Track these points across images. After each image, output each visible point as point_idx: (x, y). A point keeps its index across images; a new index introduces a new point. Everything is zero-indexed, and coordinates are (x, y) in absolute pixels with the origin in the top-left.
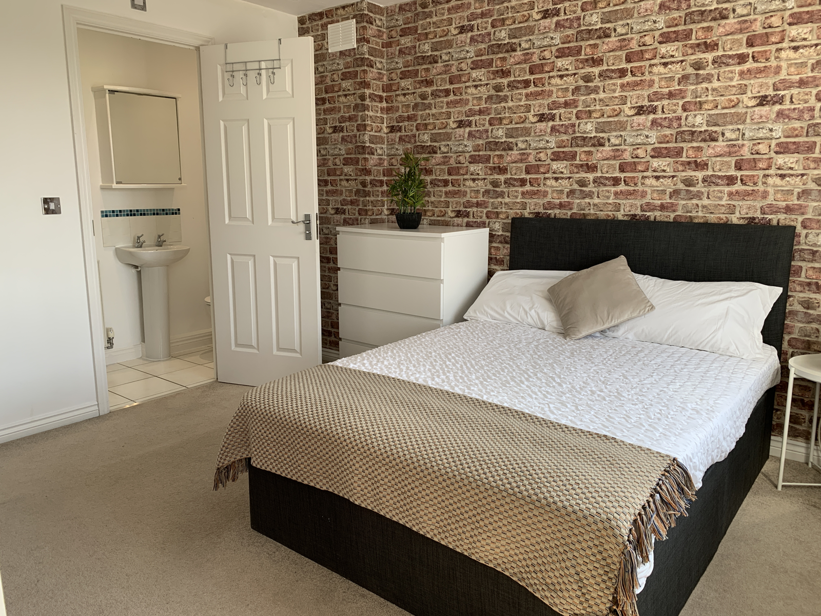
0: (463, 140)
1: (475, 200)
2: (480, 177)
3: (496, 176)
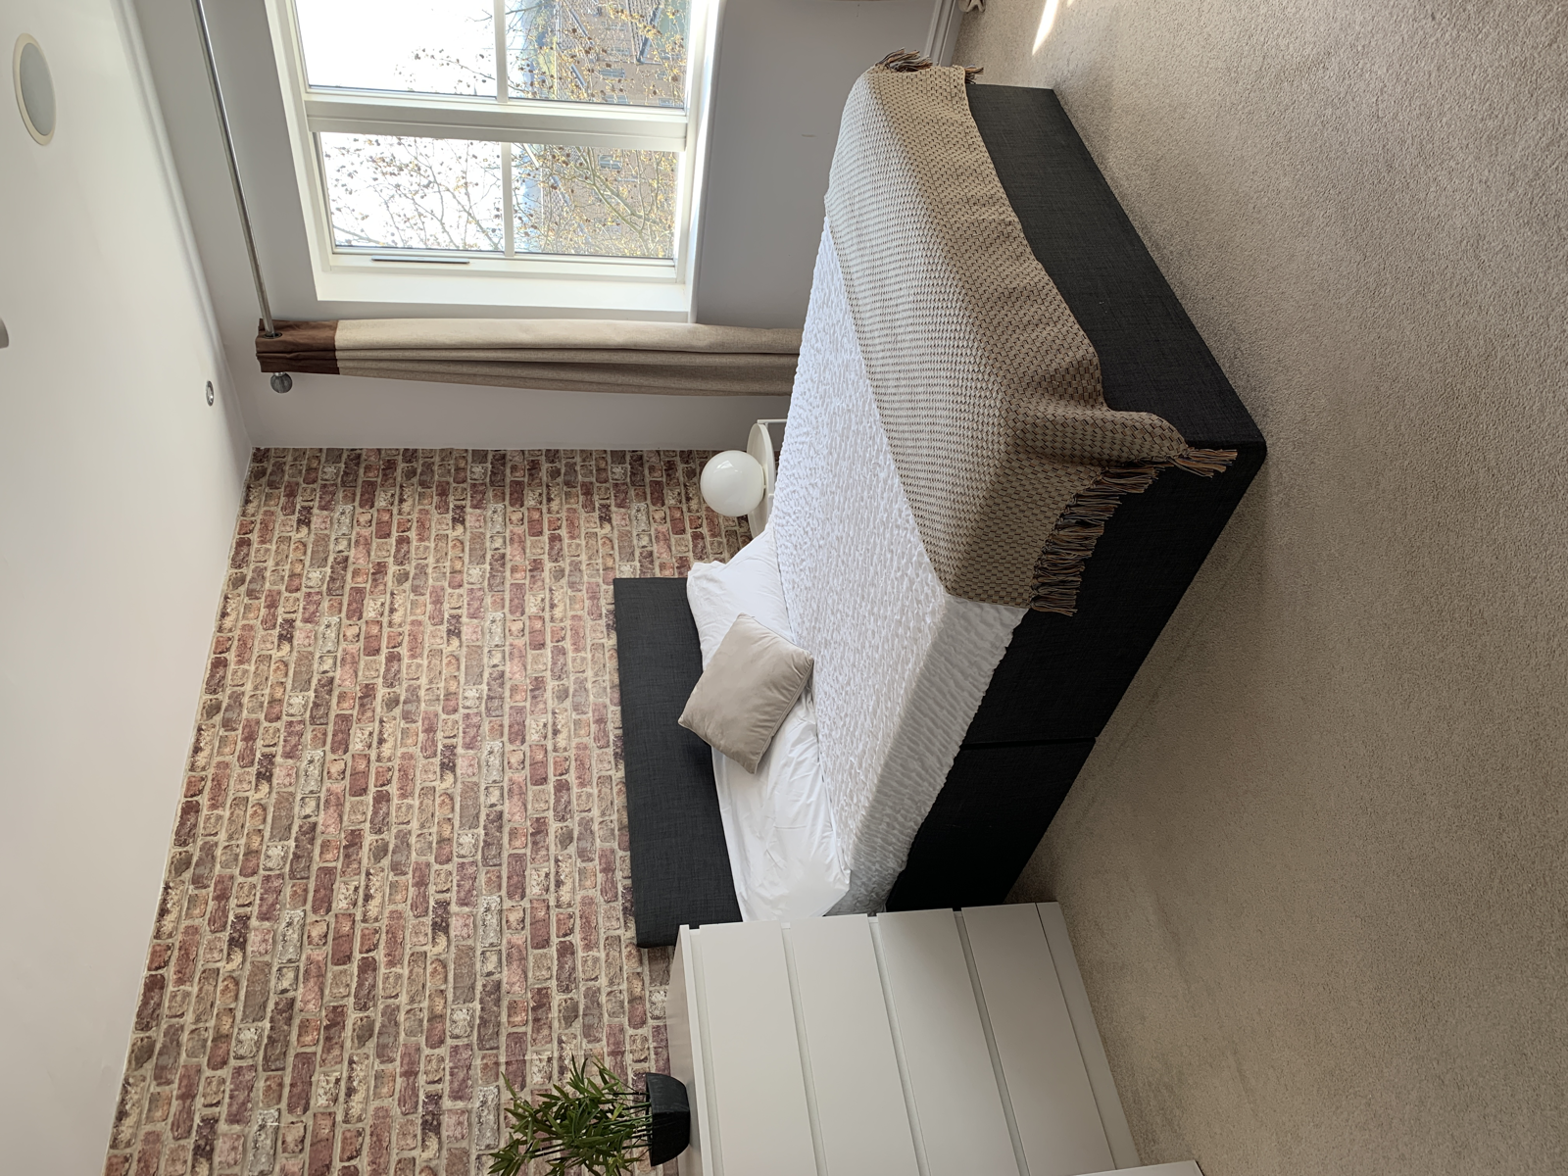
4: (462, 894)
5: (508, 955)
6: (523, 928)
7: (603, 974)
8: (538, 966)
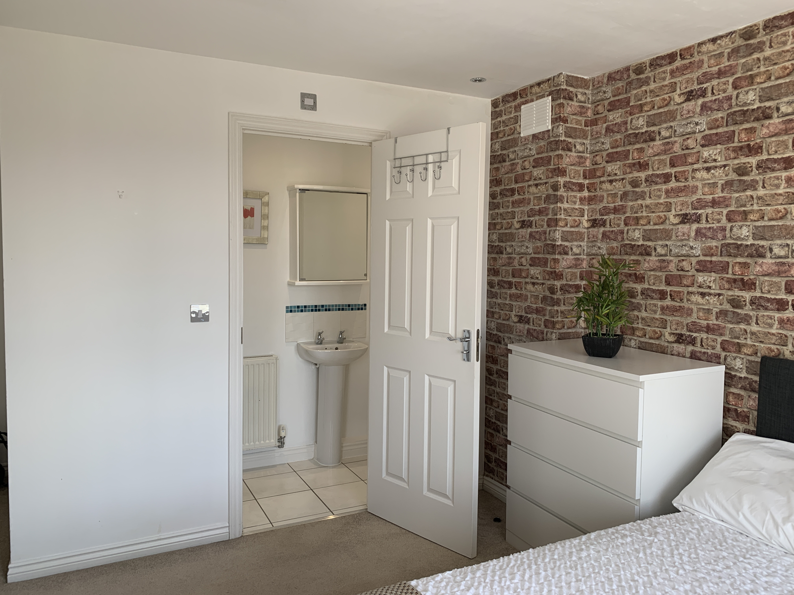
0: (688, 240)
1: (704, 323)
2: (712, 291)
3: (737, 293)
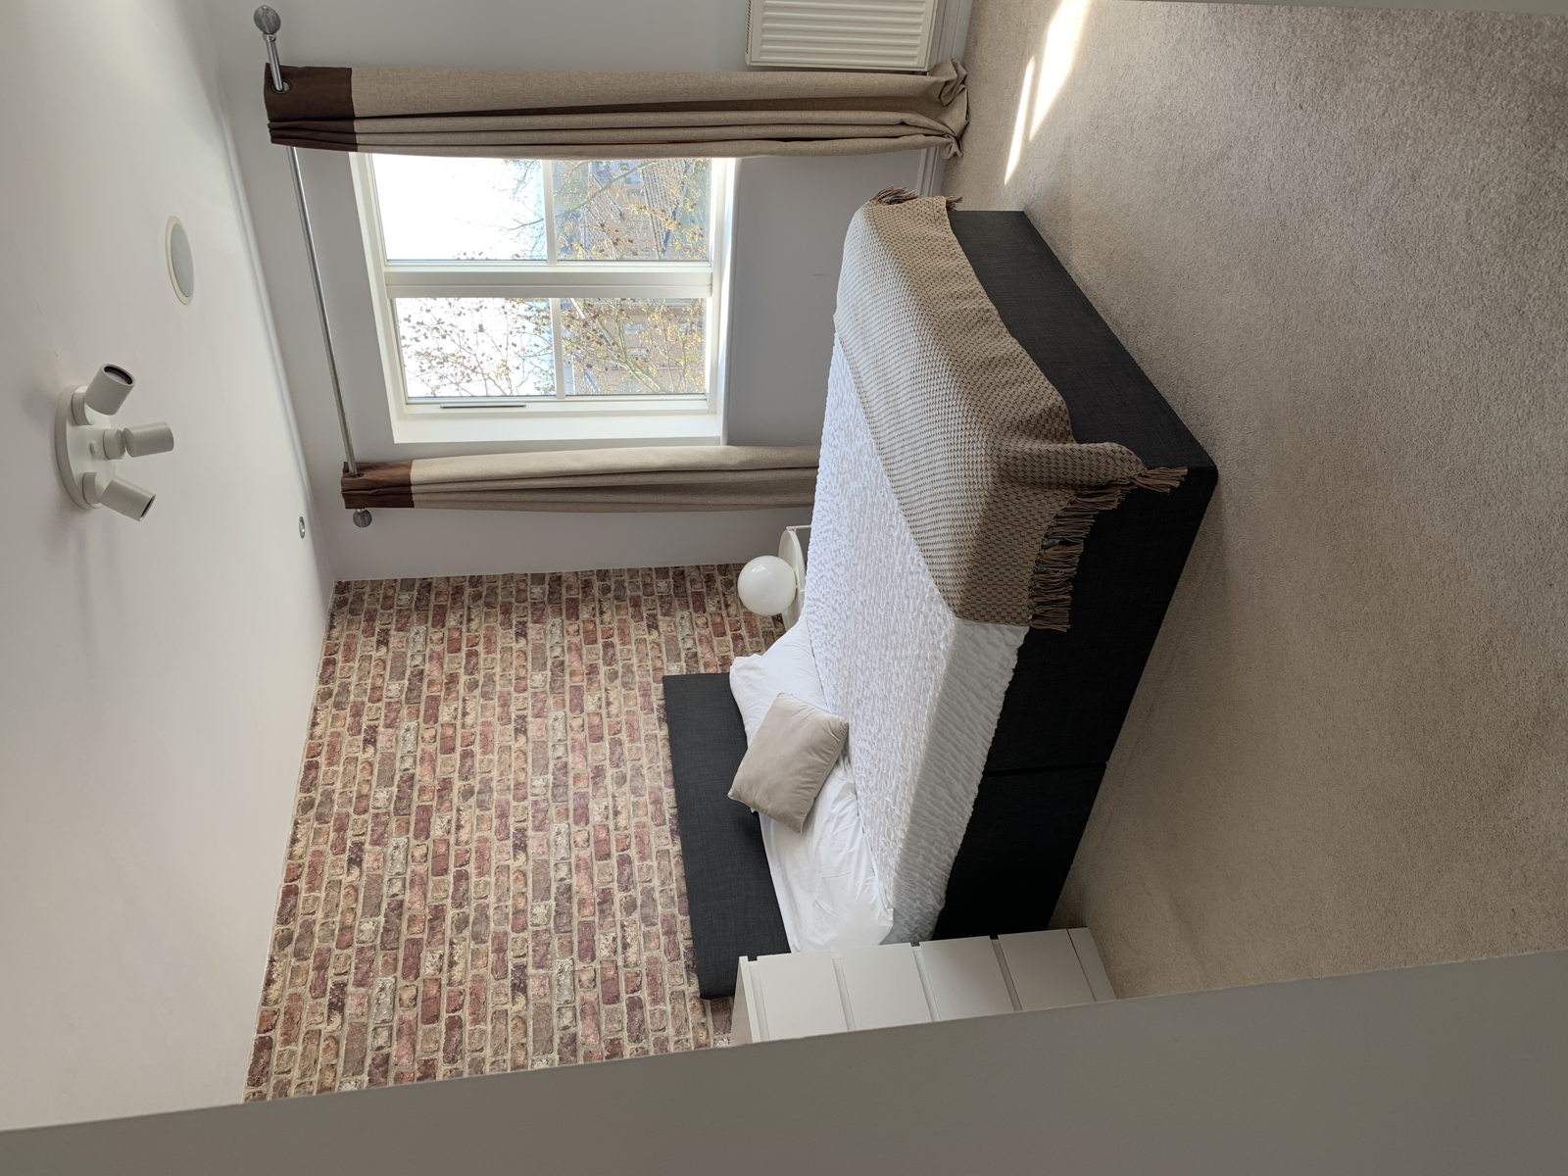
4: (538, 958)
5: (582, 1010)
6: (594, 987)
7: (670, 1025)
8: (610, 1020)
